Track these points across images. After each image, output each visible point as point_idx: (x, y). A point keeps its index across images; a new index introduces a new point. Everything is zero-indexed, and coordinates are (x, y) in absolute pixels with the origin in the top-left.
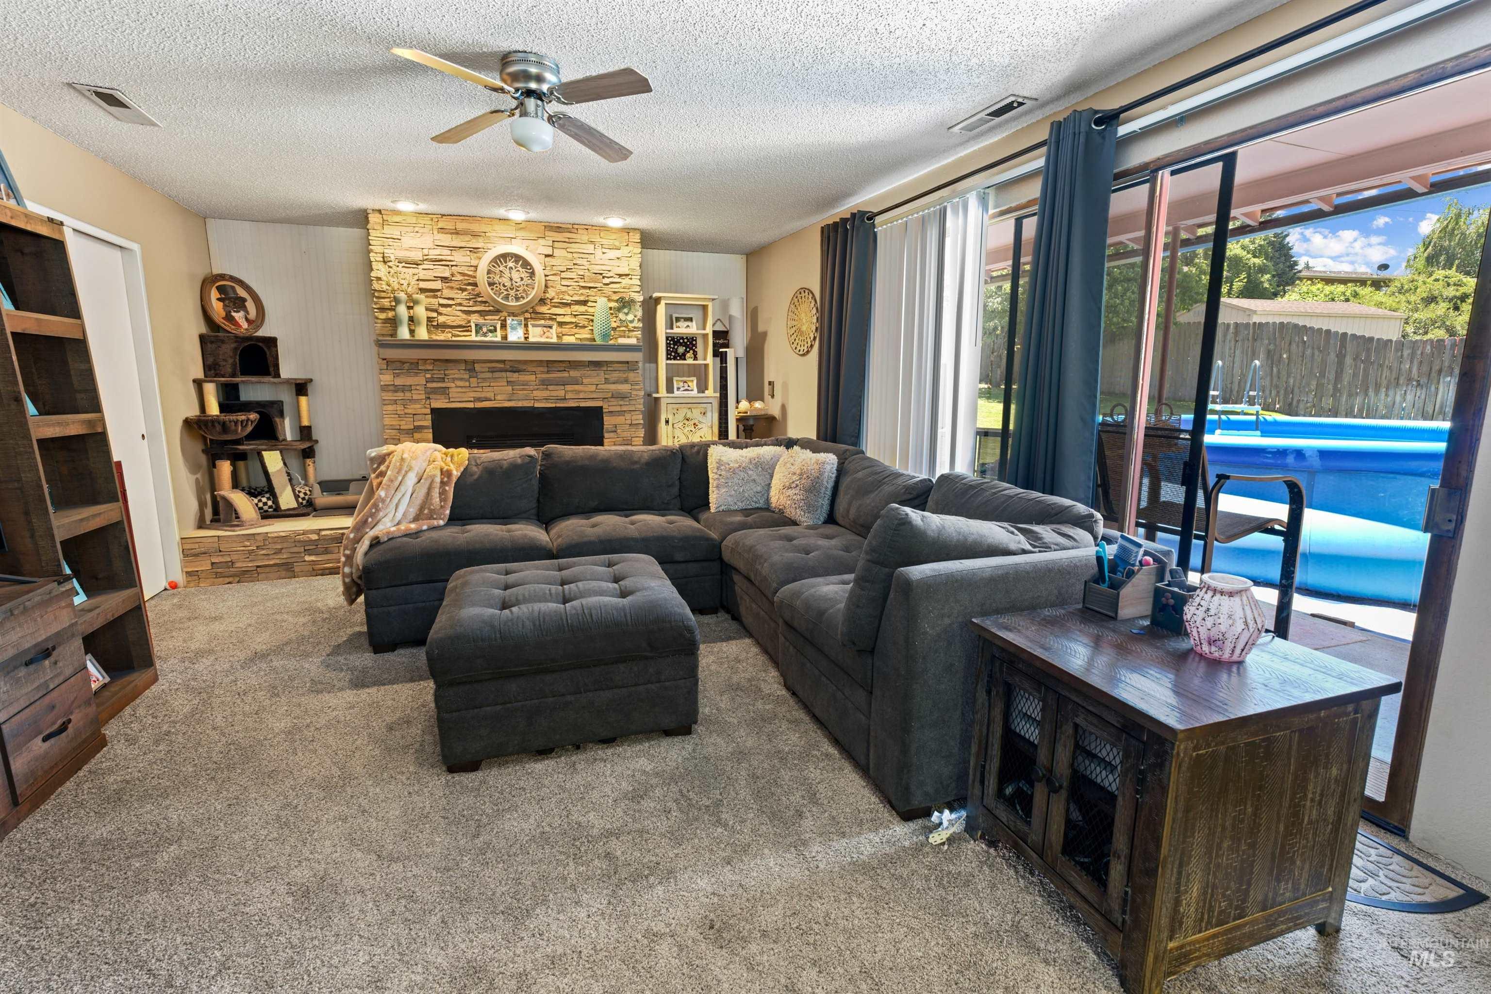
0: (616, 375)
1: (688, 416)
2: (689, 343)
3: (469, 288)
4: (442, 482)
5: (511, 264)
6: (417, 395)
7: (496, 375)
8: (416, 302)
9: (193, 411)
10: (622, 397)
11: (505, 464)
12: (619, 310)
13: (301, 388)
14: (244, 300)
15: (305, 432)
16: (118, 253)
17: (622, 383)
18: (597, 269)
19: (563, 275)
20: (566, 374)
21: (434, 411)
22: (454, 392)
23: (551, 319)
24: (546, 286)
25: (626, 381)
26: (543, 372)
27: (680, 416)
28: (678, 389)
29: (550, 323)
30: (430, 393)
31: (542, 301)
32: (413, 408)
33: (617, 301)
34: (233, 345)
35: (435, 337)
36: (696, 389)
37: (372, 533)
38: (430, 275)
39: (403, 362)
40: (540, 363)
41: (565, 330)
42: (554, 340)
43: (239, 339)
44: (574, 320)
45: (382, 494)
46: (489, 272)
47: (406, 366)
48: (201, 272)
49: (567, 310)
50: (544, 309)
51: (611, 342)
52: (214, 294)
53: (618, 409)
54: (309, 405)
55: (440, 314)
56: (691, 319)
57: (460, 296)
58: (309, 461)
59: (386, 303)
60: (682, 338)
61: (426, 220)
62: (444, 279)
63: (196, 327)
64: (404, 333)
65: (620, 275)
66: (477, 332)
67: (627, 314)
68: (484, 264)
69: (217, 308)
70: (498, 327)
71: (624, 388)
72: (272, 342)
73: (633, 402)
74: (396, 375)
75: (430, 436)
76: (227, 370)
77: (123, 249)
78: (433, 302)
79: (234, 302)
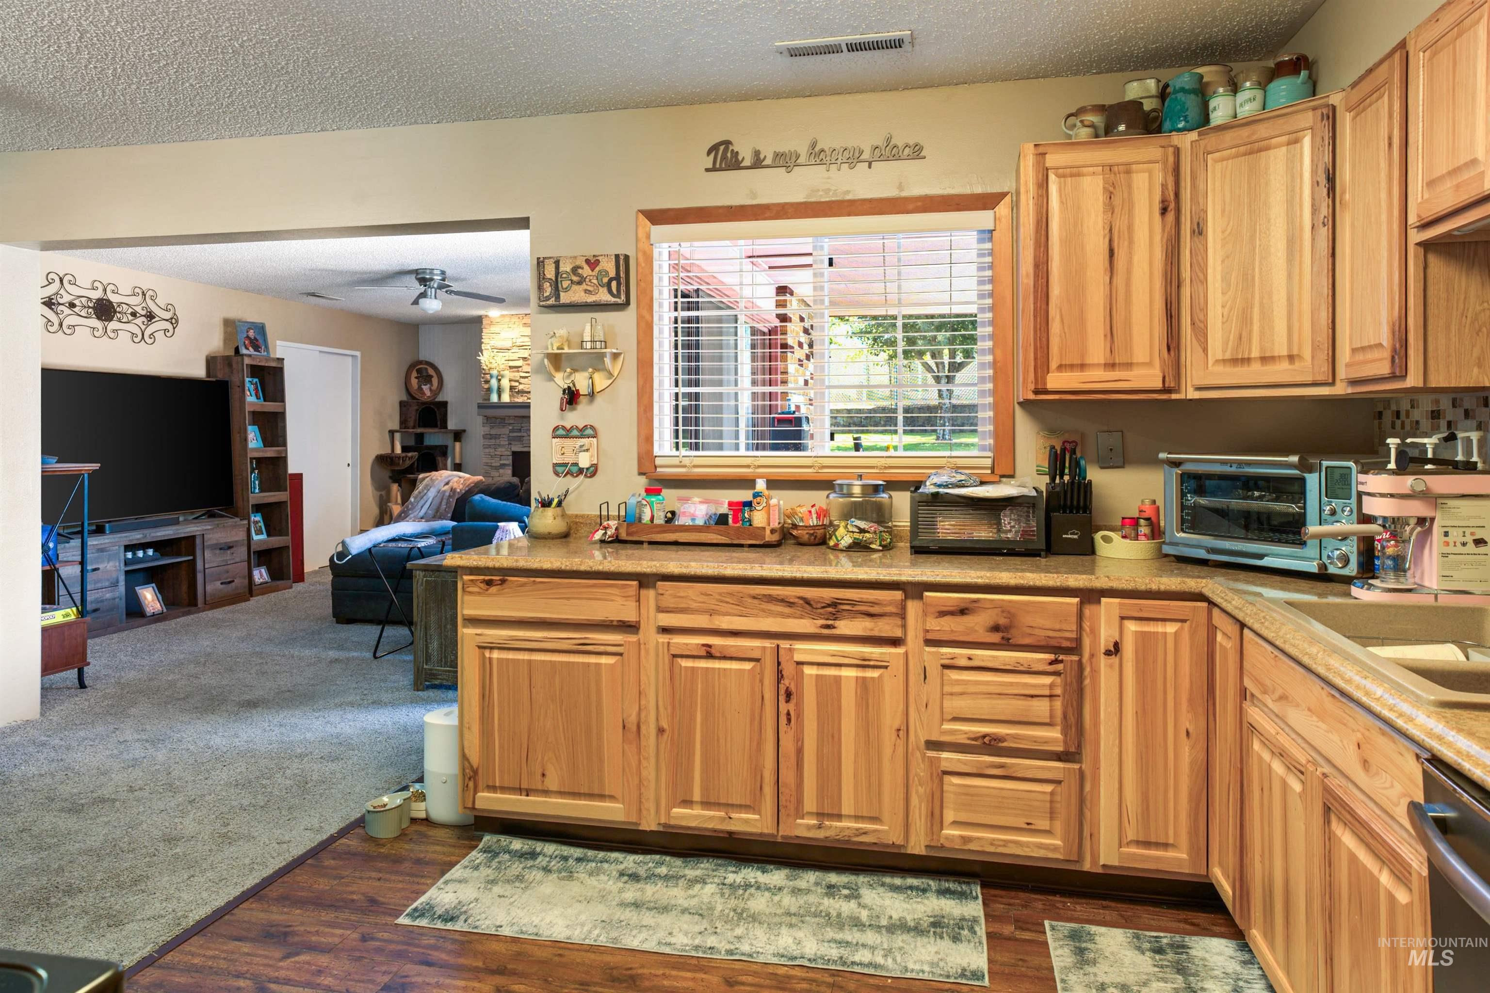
6: (504, 442)
8: (503, 376)
13: (458, 436)
14: (431, 377)
15: (458, 468)
16: (350, 358)
21: (514, 454)
22: (526, 440)
30: (511, 440)
32: (501, 451)
34: (416, 407)
35: (517, 400)
38: (515, 356)
39: (496, 418)
47: (498, 421)
52: (414, 374)
54: (461, 448)
55: (520, 383)
59: (486, 378)
61: (515, 319)
62: (524, 359)
63: (394, 396)
64: (494, 398)
69: (414, 382)
74: (492, 428)
75: (510, 471)
76: (411, 424)
77: (352, 356)
78: (517, 375)
79: (425, 378)
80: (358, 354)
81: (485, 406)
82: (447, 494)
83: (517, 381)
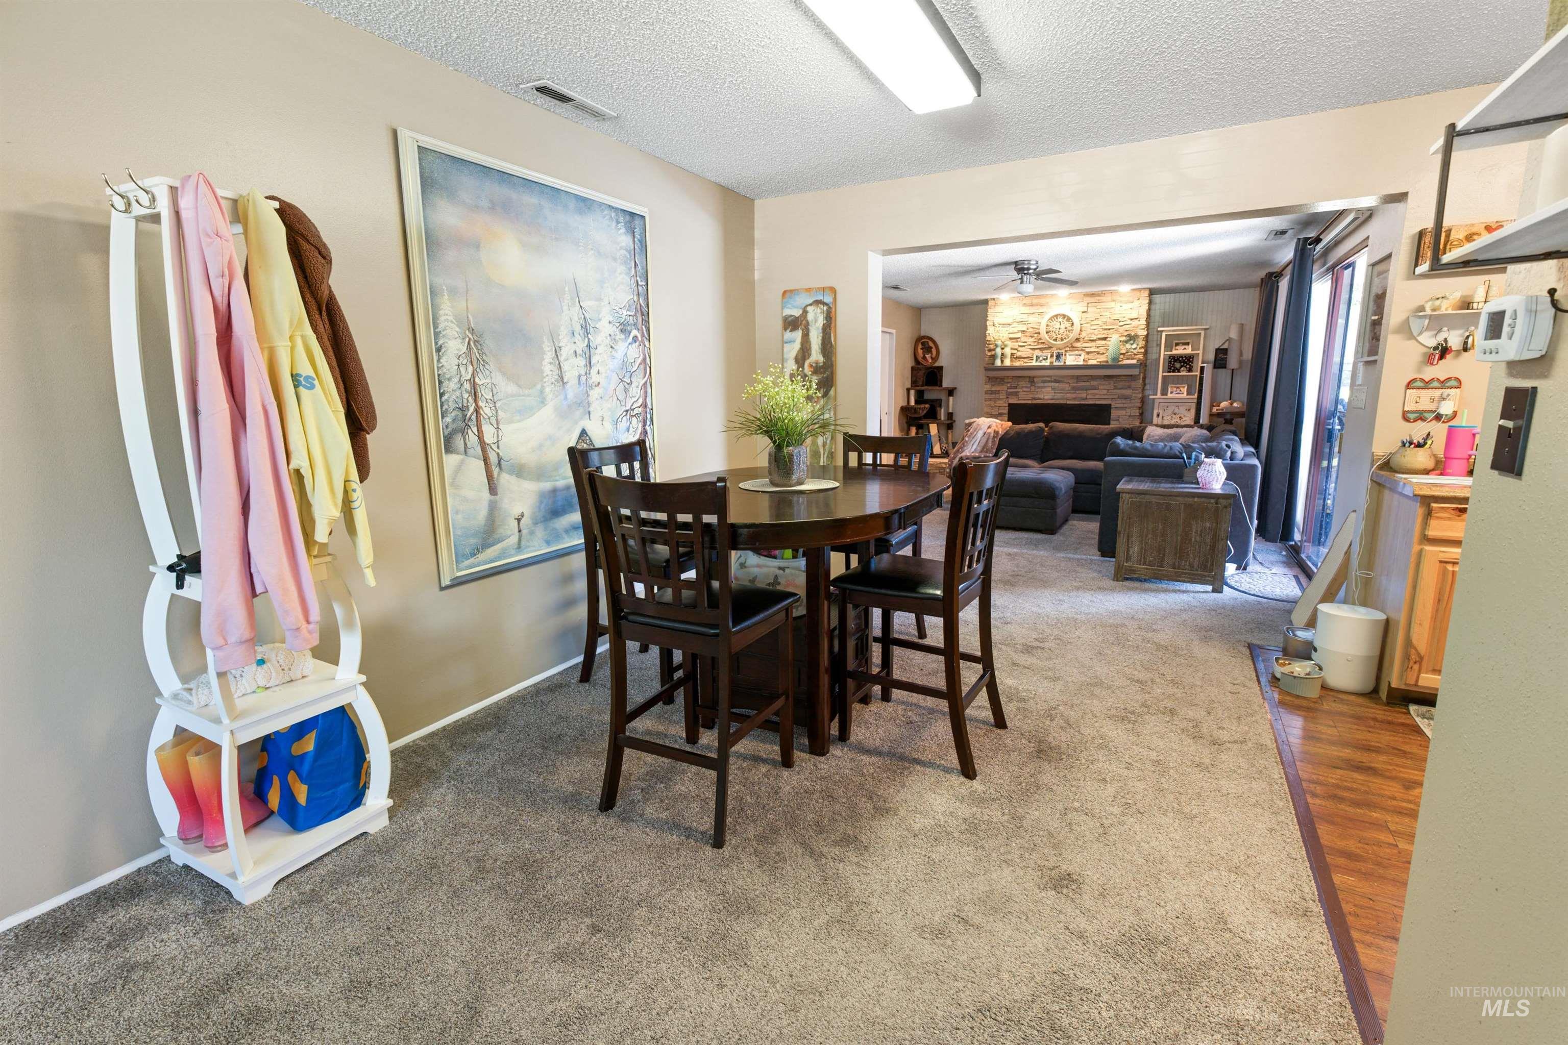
0: (1121, 384)
1: (1175, 411)
2: (1187, 361)
3: (1036, 335)
4: (994, 437)
5: (1060, 319)
6: (1002, 396)
7: (1046, 384)
8: (1006, 346)
9: (905, 404)
10: (1126, 398)
11: (1026, 431)
12: (1126, 342)
13: (951, 392)
14: (931, 348)
15: (950, 416)
16: (888, 335)
17: (1126, 389)
18: (1116, 317)
19: (1093, 323)
20: (1088, 384)
21: (1010, 405)
22: (1021, 395)
23: (1082, 350)
24: (1081, 330)
25: (1129, 387)
26: (1074, 383)
27: (1169, 411)
28: (1172, 393)
29: (1080, 352)
30: (1009, 395)
31: (1077, 340)
32: (1000, 403)
33: (1126, 336)
34: (924, 371)
35: (1014, 364)
36: (1185, 393)
37: (960, 456)
38: (1015, 330)
39: (997, 378)
40: (1073, 377)
41: (1091, 356)
42: (1081, 363)
43: (927, 368)
44: (1096, 350)
45: (967, 439)
46: (1047, 326)
47: (998, 380)
48: (916, 336)
49: (1093, 344)
50: (1078, 345)
51: (1120, 363)
52: (920, 346)
53: (1121, 405)
54: (953, 401)
55: (1018, 351)
56: (1188, 344)
57: (1030, 340)
58: (950, 431)
59: (992, 347)
60: (1182, 357)
61: (1017, 301)
62: (1023, 332)
63: (910, 363)
64: (998, 363)
65: (1132, 319)
66: (1036, 360)
67: (1132, 344)
68: (1044, 322)
69: (920, 352)
70: (1049, 357)
71: (1128, 392)
72: (941, 368)
73: (1133, 401)
74: (993, 385)
75: (1006, 419)
76: (920, 383)
77: (890, 333)
78: (1016, 345)
79: (927, 349)
80: (894, 331)
81: (990, 367)
82: (992, 435)
83: (1016, 349)
